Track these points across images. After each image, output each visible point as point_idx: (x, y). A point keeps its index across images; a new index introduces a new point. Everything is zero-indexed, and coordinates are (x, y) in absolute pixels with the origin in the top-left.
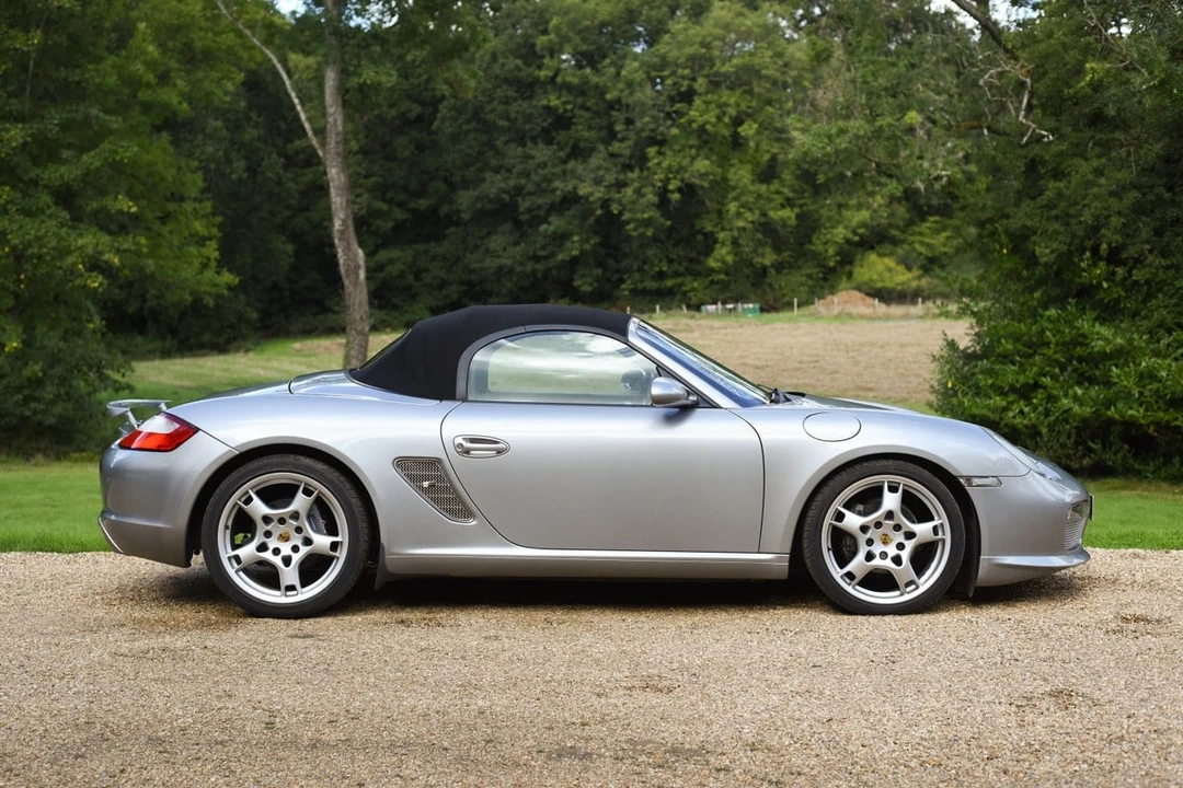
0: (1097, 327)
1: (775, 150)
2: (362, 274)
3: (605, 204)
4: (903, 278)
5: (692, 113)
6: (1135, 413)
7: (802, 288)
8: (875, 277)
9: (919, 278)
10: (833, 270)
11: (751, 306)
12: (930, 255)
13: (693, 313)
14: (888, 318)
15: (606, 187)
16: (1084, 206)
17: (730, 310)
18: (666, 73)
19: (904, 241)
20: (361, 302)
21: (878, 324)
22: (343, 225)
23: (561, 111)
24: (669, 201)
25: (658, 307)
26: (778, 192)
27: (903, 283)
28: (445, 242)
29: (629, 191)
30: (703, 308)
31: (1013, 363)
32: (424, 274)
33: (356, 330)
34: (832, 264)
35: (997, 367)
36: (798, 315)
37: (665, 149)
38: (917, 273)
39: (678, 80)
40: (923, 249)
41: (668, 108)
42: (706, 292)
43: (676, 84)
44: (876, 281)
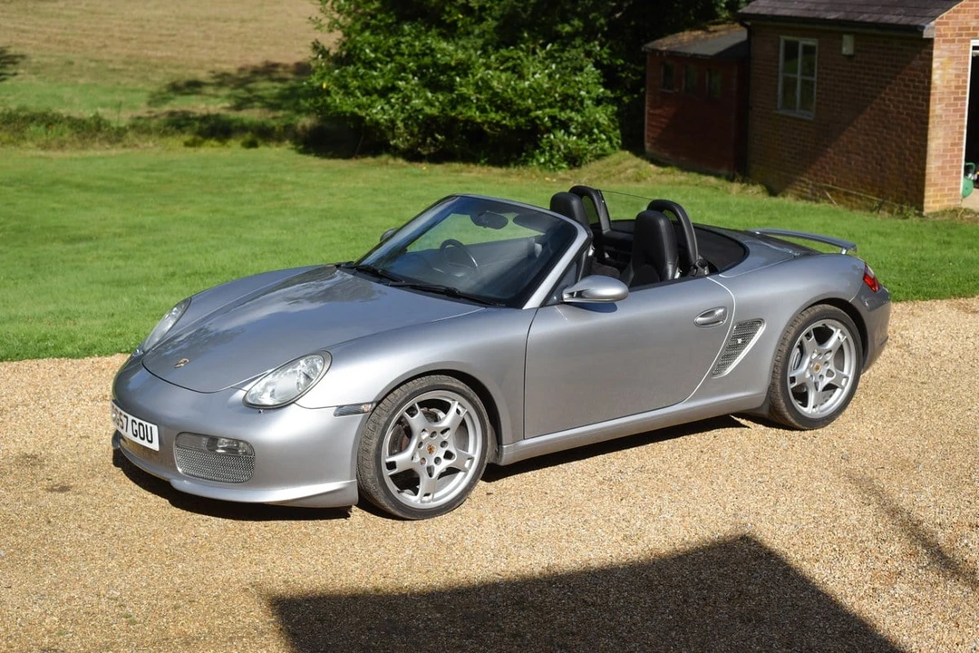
6: (473, 114)
31: (375, 69)
35: (362, 71)
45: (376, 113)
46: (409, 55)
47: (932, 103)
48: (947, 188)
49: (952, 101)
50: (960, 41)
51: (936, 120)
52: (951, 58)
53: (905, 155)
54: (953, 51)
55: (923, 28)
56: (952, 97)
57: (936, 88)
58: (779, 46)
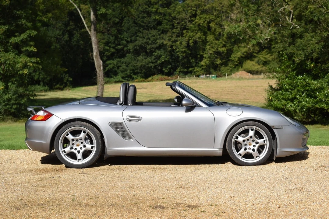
0: (313, 81)
1: (220, 31)
2: (102, 68)
3: (172, 47)
4: (257, 67)
5: (196, 20)
6: (324, 106)
7: (228, 70)
8: (249, 67)
9: (262, 67)
10: (237, 65)
11: (214, 76)
12: (265, 60)
13: (198, 78)
14: (253, 79)
15: (172, 42)
16: (308, 47)
17: (208, 77)
18: (189, 9)
19: (257, 57)
20: (102, 76)
21: (250, 81)
22: (96, 54)
23: (159, 20)
24: (190, 46)
25: (187, 76)
26: (221, 43)
27: (257, 69)
28: (126, 58)
29: (178, 43)
30: (200, 76)
31: (289, 92)
32: (120, 68)
33: (100, 84)
34: (237, 63)
35: (284, 93)
36: (227, 78)
37: (189, 31)
38: (261, 66)
39: (192, 11)
40: (263, 59)
41: (189, 19)
42: (201, 71)
43: (191, 12)
44: (249, 68)
45: (289, 107)
46: (301, 86)
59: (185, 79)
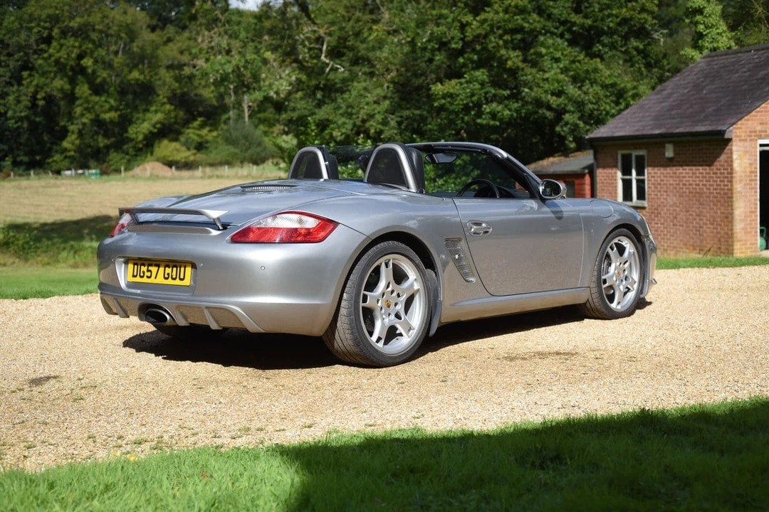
4: (183, 154)
5: (51, 51)
7: (124, 160)
8: (168, 154)
9: (195, 154)
10: (140, 150)
11: (94, 171)
12: (199, 140)
13: (55, 176)
14: (181, 178)
16: (361, 108)
17: (80, 174)
18: (33, 25)
19: (184, 133)
24: (37, 106)
25: (32, 173)
26: (106, 102)
27: (186, 158)
29: (11, 98)
30: (62, 172)
34: (141, 146)
36: (125, 177)
37: (34, 73)
38: (194, 151)
39: (40, 29)
40: (196, 138)
41: (35, 47)
42: (63, 163)
43: (39, 32)
44: (169, 156)
47: (734, 183)
48: (749, 243)
49: (748, 182)
50: (751, 140)
51: (738, 195)
52: (746, 152)
53: (717, 221)
54: (746, 147)
55: (725, 131)
56: (748, 179)
57: (736, 173)
58: (617, 159)
59: (28, 179)
